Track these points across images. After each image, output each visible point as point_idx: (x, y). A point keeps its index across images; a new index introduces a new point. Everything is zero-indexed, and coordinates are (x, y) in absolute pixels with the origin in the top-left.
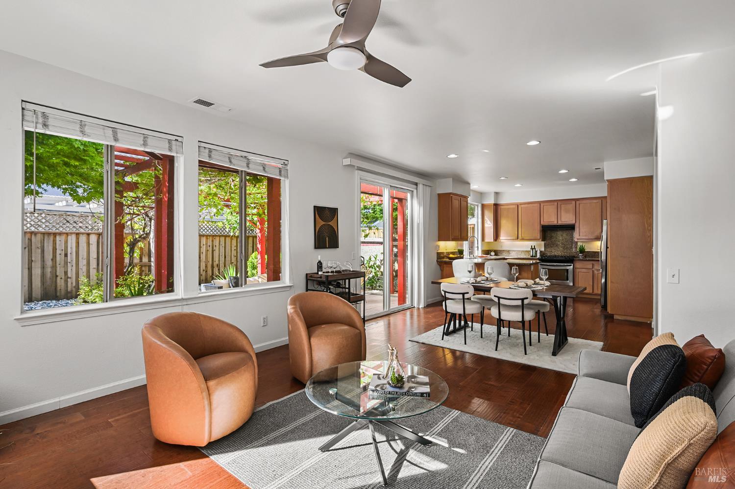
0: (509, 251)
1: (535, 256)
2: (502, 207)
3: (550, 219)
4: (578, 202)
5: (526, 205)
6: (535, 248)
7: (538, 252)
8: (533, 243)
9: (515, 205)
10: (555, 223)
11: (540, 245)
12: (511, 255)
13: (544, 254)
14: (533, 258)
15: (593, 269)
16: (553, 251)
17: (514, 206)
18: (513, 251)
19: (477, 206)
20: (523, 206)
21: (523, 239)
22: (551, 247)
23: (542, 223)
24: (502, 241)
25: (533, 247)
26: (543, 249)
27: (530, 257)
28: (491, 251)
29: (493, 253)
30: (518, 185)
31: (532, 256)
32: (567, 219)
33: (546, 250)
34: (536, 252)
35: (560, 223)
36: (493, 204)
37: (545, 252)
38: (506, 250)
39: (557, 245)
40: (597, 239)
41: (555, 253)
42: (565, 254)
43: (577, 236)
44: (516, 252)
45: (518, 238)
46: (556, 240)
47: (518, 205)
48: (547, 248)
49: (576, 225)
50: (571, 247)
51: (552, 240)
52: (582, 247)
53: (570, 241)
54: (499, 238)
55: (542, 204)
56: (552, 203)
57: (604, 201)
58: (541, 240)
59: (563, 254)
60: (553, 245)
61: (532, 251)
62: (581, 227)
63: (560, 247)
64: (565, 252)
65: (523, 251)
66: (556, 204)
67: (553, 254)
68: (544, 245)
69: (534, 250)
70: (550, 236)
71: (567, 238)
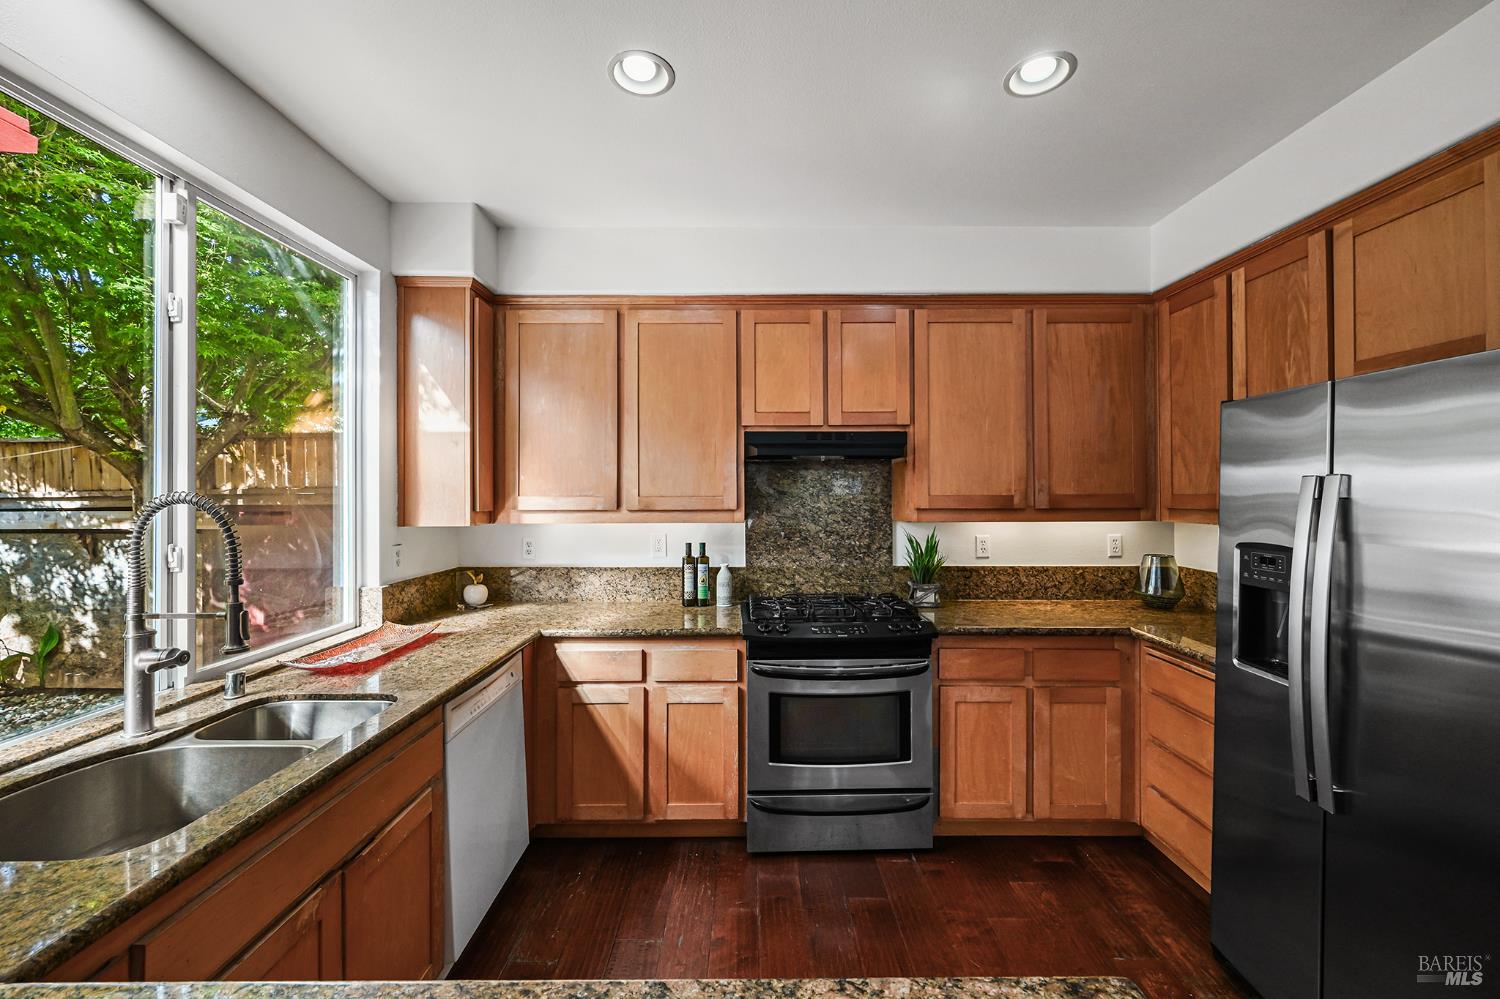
0: (569, 570)
2: (529, 317)
3: (790, 398)
4: (921, 315)
5: (665, 316)
6: (704, 559)
7: (723, 577)
8: (694, 532)
9: (606, 308)
10: (817, 419)
11: (725, 541)
13: (744, 581)
15: (1030, 683)
16: (788, 567)
17: (598, 317)
18: (592, 570)
19: (356, 277)
20: (646, 316)
21: (647, 511)
22: (781, 549)
23: (748, 419)
24: (528, 519)
25: (696, 553)
26: (740, 562)
29: (477, 593)
32: (864, 395)
33: (757, 564)
34: (713, 573)
35: (836, 420)
36: (468, 285)
37: (751, 576)
38: (553, 569)
39: (806, 538)
40: (1003, 509)
41: (797, 577)
42: (843, 581)
43: (914, 492)
44: (606, 576)
45: (619, 505)
46: (802, 510)
47: (618, 311)
48: (761, 554)
49: (917, 434)
50: (868, 547)
51: (782, 511)
52: (932, 548)
53: (865, 520)
54: (509, 504)
55: (748, 315)
56: (799, 313)
57: (1041, 315)
58: (741, 514)
59: (832, 581)
60: (789, 539)
61: (692, 575)
62: (935, 449)
63: (821, 547)
64: (840, 575)
65: (642, 572)
66: (817, 314)
67: (788, 583)
68: (748, 538)
69: (700, 567)
70: (780, 489)
71: (852, 505)
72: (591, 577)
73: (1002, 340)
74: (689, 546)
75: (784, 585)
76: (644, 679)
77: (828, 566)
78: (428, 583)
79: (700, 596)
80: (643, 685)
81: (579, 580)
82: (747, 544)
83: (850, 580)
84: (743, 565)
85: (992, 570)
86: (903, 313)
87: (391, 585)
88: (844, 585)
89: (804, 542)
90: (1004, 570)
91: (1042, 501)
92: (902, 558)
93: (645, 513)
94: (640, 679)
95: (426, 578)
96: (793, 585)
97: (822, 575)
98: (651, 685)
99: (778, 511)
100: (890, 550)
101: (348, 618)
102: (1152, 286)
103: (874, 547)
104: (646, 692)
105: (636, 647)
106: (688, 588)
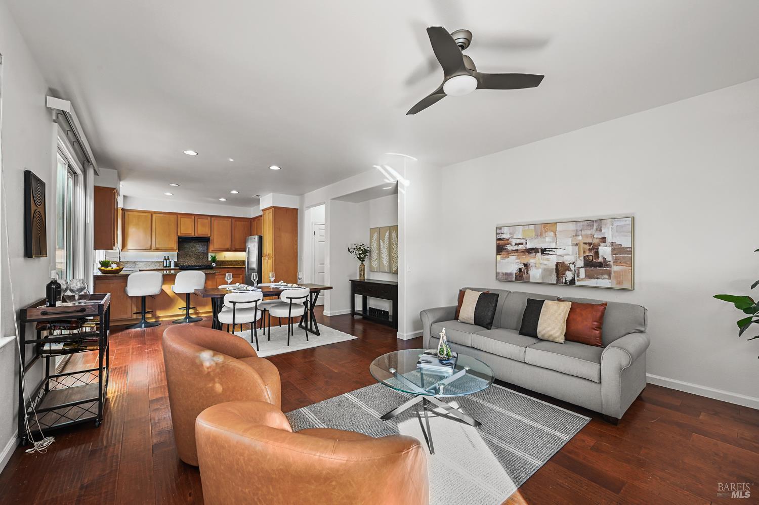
1: (168, 267)
2: (130, 213)
3: (187, 230)
4: (212, 218)
5: (162, 215)
6: (168, 259)
7: (172, 262)
8: (166, 254)
9: (149, 213)
10: (193, 235)
11: (173, 256)
12: (137, 266)
13: (177, 263)
14: (166, 268)
16: (187, 261)
17: (147, 214)
18: (141, 262)
20: (158, 215)
21: (157, 249)
22: (185, 257)
23: (179, 234)
24: (129, 251)
25: (167, 258)
26: (177, 259)
27: (163, 268)
30: (168, 194)
31: (166, 267)
32: (202, 231)
33: (180, 260)
34: (170, 262)
35: (196, 235)
38: (130, 261)
40: (227, 250)
41: (188, 263)
43: (211, 248)
44: (144, 263)
45: (150, 249)
46: (189, 250)
47: (152, 213)
48: (180, 258)
49: (211, 238)
52: (215, 257)
53: (202, 252)
54: (125, 248)
55: (179, 216)
56: (190, 217)
57: (233, 220)
58: (177, 251)
60: (187, 256)
62: (215, 240)
63: (193, 257)
64: (197, 262)
65: (153, 262)
66: (193, 217)
67: (186, 264)
68: (178, 255)
71: (200, 250)
72: (141, 263)
73: (227, 223)
74: (165, 257)
85: (227, 261)
86: (209, 218)
89: (190, 256)
90: (230, 261)
91: (234, 249)
92: (210, 259)
99: (184, 250)
100: (208, 258)
102: (252, 217)
103: (204, 257)
106: (165, 263)
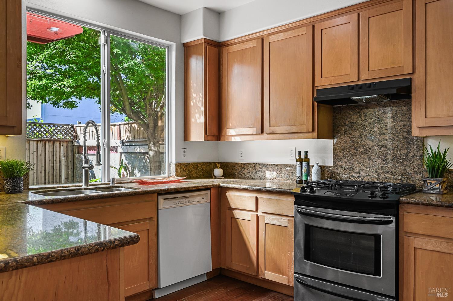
2: (231, 49)
6: (307, 159)
7: (314, 170)
9: (258, 38)
10: (354, 77)
13: (332, 173)
17: (254, 43)
18: (264, 165)
19: (169, 47)
20: (273, 38)
22: (353, 155)
23: (318, 82)
24: (233, 139)
25: (303, 157)
28: (214, 165)
29: (218, 172)
32: (382, 59)
33: (339, 164)
34: (309, 167)
35: (366, 78)
36: (203, 41)
37: (336, 171)
38: (249, 164)
39: (367, 150)
41: (361, 172)
42: (389, 176)
43: (415, 116)
44: (269, 168)
45: (262, 132)
46: (364, 133)
48: (341, 158)
50: (406, 155)
51: (353, 134)
53: (404, 138)
55: (318, 27)
59: (383, 176)
60: (357, 150)
61: (300, 168)
63: (375, 155)
64: (388, 172)
65: (284, 167)
67: (356, 175)
68: (334, 149)
69: (304, 163)
70: (351, 121)
71: (396, 129)
72: (264, 168)
74: (300, 153)
75: (354, 177)
76: (257, 210)
77: (380, 166)
78: (199, 165)
79: (304, 179)
80: (256, 213)
81: (259, 170)
82: (334, 153)
83: (394, 176)
84: (331, 164)
87: (180, 163)
88: (390, 179)
89: (366, 152)
93: (273, 135)
94: (255, 210)
95: (198, 163)
96: (359, 177)
97: (376, 171)
98: (260, 213)
99: (351, 134)
101: (167, 175)
103: (410, 155)
104: (258, 217)
105: (255, 195)
106: (298, 174)
